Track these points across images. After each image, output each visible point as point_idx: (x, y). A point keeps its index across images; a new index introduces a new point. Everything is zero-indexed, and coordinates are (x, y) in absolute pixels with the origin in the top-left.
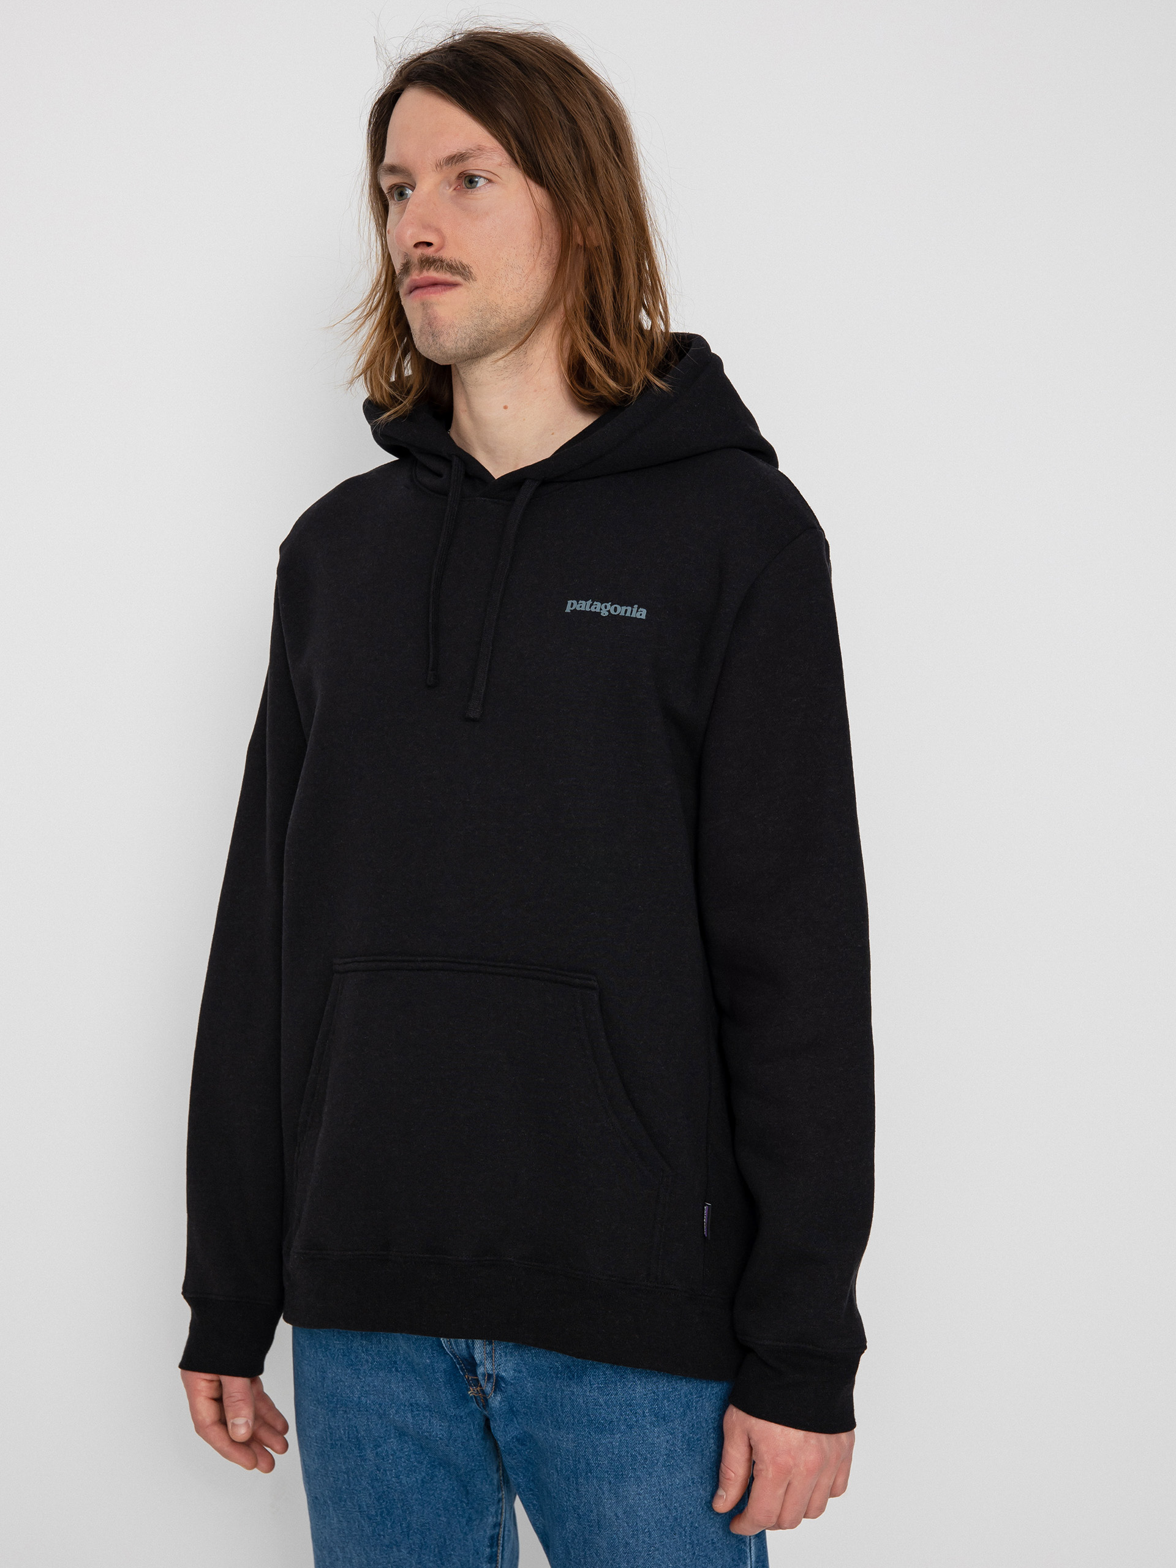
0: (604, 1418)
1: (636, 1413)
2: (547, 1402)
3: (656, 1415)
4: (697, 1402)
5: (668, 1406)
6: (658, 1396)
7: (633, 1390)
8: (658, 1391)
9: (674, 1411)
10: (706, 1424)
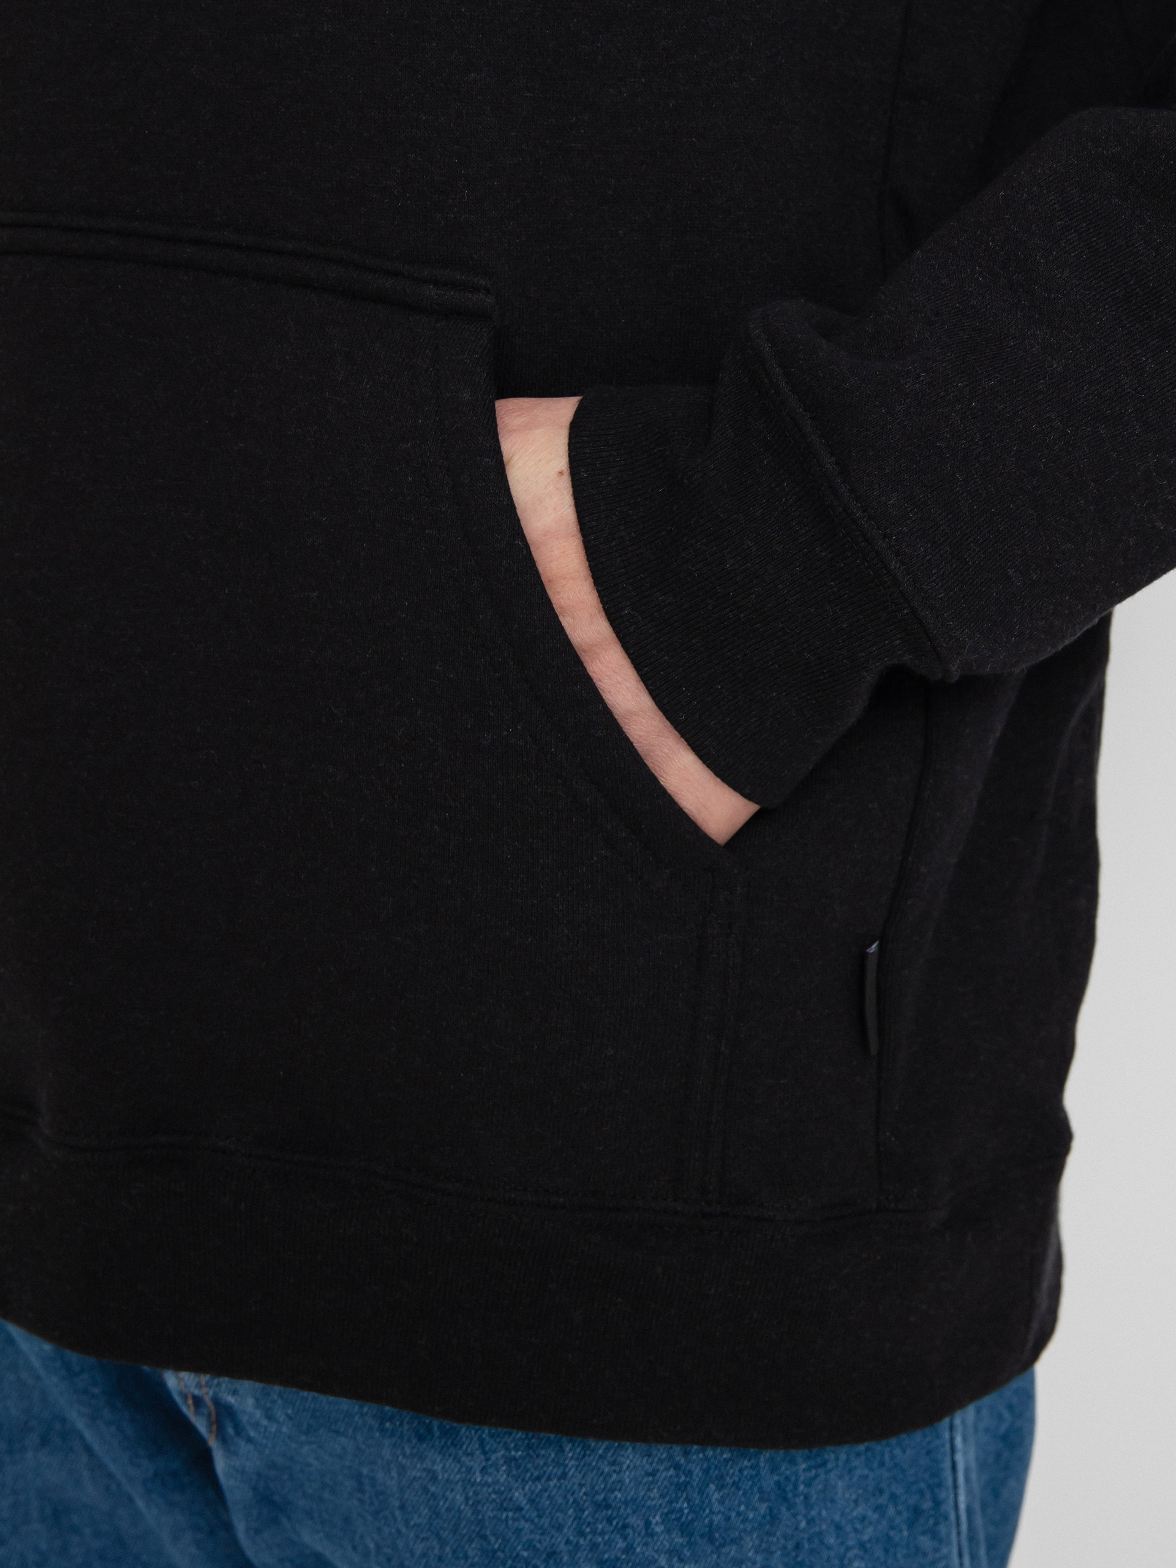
0: (530, 1546)
1: (625, 1527)
2: (362, 1491)
3: (686, 1529)
4: (809, 1484)
5: (721, 1502)
6: (690, 1473)
7: (613, 1463)
8: (688, 1462)
9: (739, 1514)
10: (838, 1536)
